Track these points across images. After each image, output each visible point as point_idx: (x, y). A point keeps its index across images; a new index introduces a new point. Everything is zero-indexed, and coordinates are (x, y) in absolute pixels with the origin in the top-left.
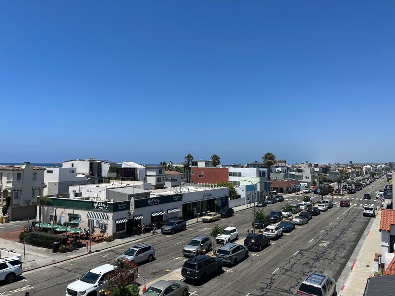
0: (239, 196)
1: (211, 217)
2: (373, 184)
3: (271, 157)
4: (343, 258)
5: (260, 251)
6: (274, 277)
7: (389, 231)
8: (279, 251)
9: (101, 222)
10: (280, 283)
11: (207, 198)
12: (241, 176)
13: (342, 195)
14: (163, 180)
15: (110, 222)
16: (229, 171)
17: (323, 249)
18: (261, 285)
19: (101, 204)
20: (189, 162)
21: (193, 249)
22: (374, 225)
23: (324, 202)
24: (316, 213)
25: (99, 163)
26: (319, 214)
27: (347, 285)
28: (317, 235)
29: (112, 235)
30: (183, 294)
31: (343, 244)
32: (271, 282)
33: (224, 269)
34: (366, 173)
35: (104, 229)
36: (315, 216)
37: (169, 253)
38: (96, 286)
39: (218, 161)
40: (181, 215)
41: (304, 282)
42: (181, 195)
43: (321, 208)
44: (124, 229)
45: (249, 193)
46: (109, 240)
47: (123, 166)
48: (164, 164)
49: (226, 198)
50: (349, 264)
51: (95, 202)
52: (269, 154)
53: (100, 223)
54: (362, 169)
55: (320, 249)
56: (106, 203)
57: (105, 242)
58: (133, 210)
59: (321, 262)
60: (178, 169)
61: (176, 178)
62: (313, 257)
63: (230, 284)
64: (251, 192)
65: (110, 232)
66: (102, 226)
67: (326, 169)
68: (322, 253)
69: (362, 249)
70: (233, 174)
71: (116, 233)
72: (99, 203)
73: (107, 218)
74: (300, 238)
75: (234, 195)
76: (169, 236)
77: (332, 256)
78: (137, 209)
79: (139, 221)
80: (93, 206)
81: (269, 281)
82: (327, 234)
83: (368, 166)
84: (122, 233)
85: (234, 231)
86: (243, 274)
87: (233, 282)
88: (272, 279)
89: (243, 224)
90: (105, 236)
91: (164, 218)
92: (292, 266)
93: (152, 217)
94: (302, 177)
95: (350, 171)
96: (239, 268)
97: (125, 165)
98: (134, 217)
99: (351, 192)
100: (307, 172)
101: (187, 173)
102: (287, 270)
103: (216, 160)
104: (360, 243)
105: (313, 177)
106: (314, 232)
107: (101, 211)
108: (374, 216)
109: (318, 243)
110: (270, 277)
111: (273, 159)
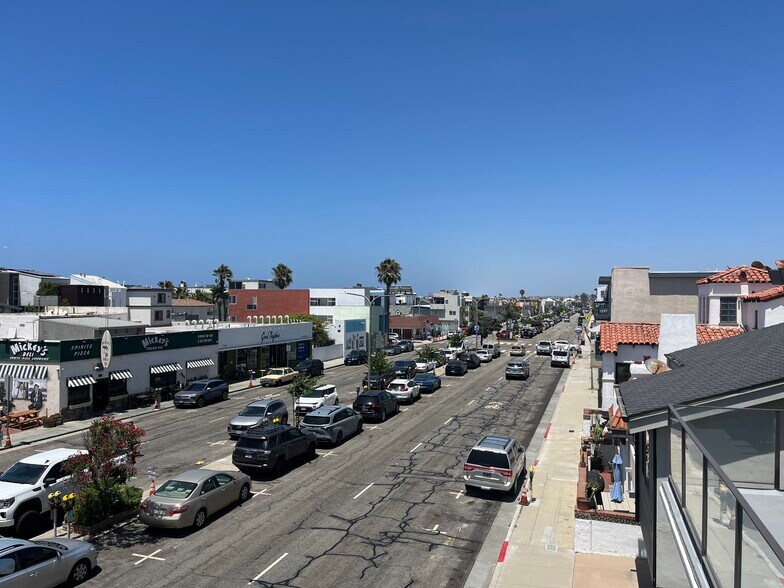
0: (332, 342)
1: (279, 376)
2: (558, 326)
3: (392, 268)
4: (528, 422)
5: (382, 422)
6: (416, 457)
7: (615, 353)
8: (417, 420)
9: (30, 387)
10: (427, 463)
11: (268, 342)
12: (334, 304)
13: (513, 340)
14: (168, 316)
15: (52, 385)
16: (311, 297)
17: (493, 413)
18: (393, 469)
19: (29, 345)
20: (222, 283)
21: (251, 422)
22: (569, 378)
23: (485, 347)
24: (474, 364)
25: (11, 274)
26: (479, 366)
27: (542, 458)
28: (480, 395)
29: (58, 411)
30: (241, 492)
31: (525, 405)
32: (411, 464)
33: (318, 452)
34: (547, 310)
35: (37, 399)
36: (473, 368)
37: (198, 436)
38: (40, 488)
39: (288, 277)
40: (215, 373)
41: (476, 448)
42: (216, 333)
43: (482, 357)
44: (87, 400)
45: (351, 335)
46: (51, 422)
47: (73, 282)
48: (168, 285)
49: (307, 344)
50: (540, 431)
51: (14, 343)
52: (389, 261)
53: (26, 389)
54: (539, 303)
55: (488, 412)
56: (41, 343)
57: (42, 428)
58: (109, 357)
59: (493, 430)
60: (200, 296)
61: (196, 312)
62: (477, 424)
63: (332, 473)
64: (355, 333)
65: (53, 405)
66: (33, 395)
67: (483, 303)
68: (493, 418)
69: (558, 409)
70: (319, 302)
71: (68, 409)
72: (23, 343)
73: (46, 376)
74: (451, 400)
75: (321, 339)
76: (193, 410)
77: (510, 421)
78: (117, 358)
79: (123, 383)
80: (9, 351)
81: (407, 463)
82: (497, 392)
83: (549, 300)
84: (83, 409)
85: (331, 391)
86: (356, 457)
87: (340, 469)
88: (411, 459)
89: (344, 385)
90: (41, 415)
91: (179, 378)
92: (445, 439)
93: (153, 376)
94: (442, 312)
95: (521, 304)
96: (347, 449)
97: (76, 280)
98: (110, 373)
99: (527, 335)
100: (452, 304)
101: (220, 304)
102: (435, 446)
103: (283, 275)
104: (551, 402)
105: (463, 313)
106: (474, 391)
107: (31, 361)
108: (566, 365)
109: (483, 405)
110: (407, 456)
111: (396, 272)
